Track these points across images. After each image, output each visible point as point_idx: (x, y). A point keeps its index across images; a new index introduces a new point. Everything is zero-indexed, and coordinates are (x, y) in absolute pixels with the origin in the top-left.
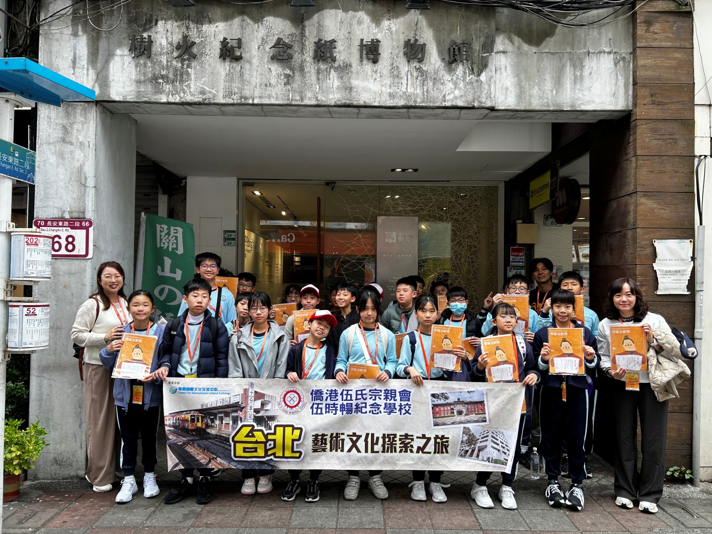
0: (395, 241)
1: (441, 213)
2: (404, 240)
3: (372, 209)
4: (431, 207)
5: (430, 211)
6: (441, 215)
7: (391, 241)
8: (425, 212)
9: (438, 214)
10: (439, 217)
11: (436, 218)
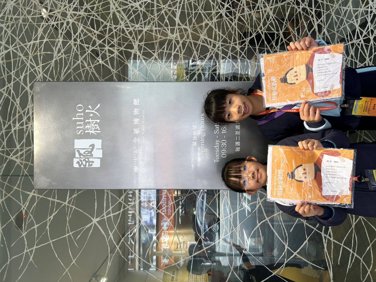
0: (98, 143)
1: (40, 31)
2: (95, 117)
3: (31, 194)
4: (26, 54)
5: (35, 58)
6: (45, 31)
7: (98, 153)
8: (39, 68)
9: (42, 38)
10: (51, 36)
11: (53, 43)
